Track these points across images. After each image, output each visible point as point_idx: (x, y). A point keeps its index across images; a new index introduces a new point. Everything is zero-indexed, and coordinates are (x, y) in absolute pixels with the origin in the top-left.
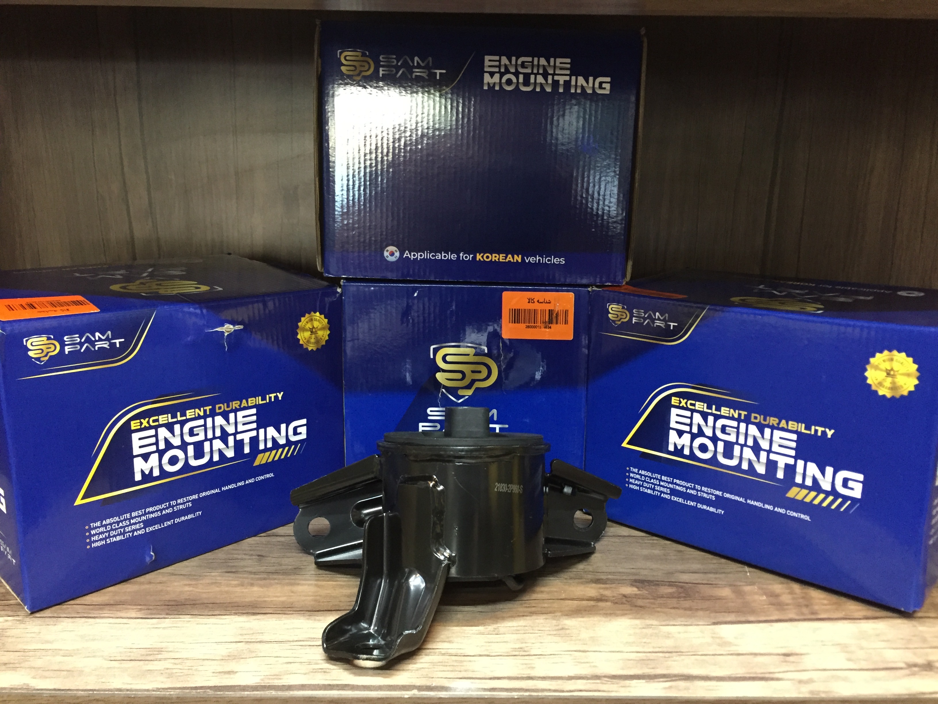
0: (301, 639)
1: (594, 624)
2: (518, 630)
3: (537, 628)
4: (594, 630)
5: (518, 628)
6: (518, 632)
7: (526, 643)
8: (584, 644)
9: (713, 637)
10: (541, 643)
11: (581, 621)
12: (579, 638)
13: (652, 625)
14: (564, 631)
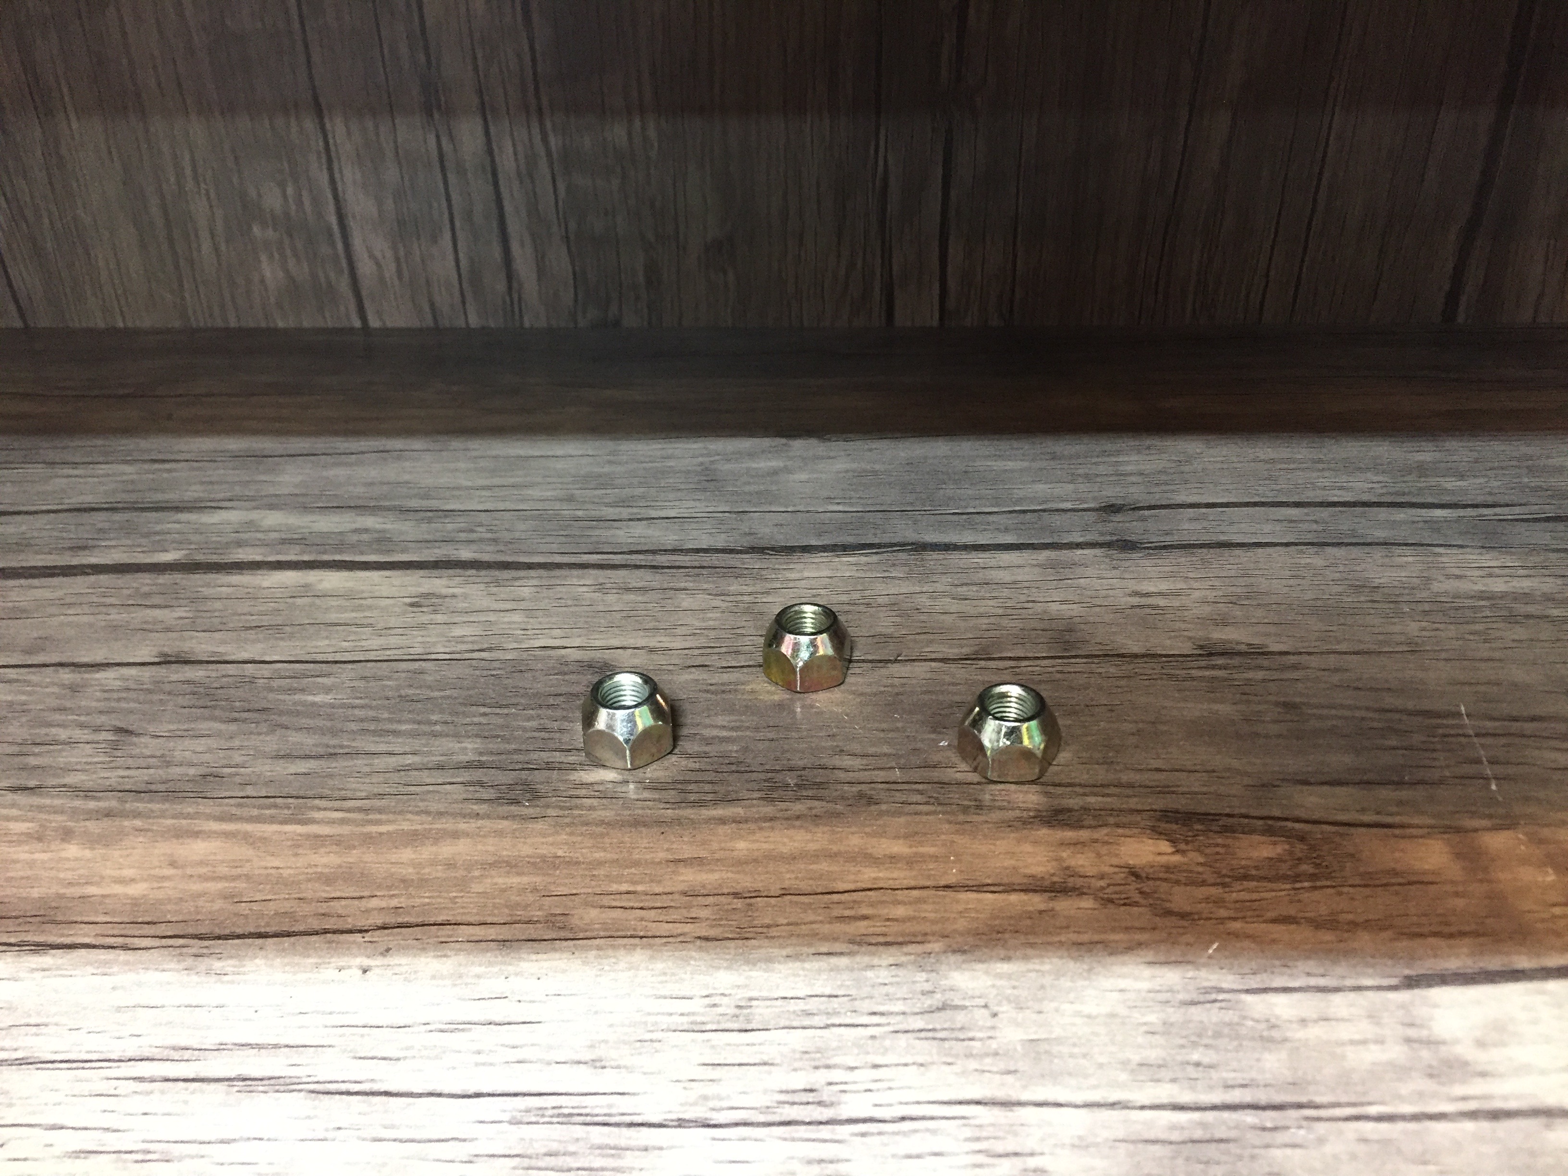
0: (147, 1053)
1: (1042, 987)
2: (809, 1014)
3: (867, 1006)
4: (1040, 1012)
5: (813, 1005)
6: (807, 1022)
7: (828, 1067)
8: (1009, 1072)
9: (1408, 1041)
10: (876, 1066)
11: (999, 976)
12: (994, 1045)
13: (1221, 990)
14: (949, 1013)
